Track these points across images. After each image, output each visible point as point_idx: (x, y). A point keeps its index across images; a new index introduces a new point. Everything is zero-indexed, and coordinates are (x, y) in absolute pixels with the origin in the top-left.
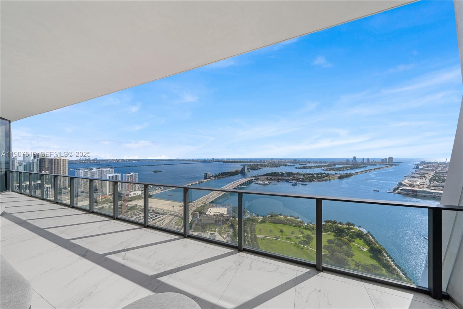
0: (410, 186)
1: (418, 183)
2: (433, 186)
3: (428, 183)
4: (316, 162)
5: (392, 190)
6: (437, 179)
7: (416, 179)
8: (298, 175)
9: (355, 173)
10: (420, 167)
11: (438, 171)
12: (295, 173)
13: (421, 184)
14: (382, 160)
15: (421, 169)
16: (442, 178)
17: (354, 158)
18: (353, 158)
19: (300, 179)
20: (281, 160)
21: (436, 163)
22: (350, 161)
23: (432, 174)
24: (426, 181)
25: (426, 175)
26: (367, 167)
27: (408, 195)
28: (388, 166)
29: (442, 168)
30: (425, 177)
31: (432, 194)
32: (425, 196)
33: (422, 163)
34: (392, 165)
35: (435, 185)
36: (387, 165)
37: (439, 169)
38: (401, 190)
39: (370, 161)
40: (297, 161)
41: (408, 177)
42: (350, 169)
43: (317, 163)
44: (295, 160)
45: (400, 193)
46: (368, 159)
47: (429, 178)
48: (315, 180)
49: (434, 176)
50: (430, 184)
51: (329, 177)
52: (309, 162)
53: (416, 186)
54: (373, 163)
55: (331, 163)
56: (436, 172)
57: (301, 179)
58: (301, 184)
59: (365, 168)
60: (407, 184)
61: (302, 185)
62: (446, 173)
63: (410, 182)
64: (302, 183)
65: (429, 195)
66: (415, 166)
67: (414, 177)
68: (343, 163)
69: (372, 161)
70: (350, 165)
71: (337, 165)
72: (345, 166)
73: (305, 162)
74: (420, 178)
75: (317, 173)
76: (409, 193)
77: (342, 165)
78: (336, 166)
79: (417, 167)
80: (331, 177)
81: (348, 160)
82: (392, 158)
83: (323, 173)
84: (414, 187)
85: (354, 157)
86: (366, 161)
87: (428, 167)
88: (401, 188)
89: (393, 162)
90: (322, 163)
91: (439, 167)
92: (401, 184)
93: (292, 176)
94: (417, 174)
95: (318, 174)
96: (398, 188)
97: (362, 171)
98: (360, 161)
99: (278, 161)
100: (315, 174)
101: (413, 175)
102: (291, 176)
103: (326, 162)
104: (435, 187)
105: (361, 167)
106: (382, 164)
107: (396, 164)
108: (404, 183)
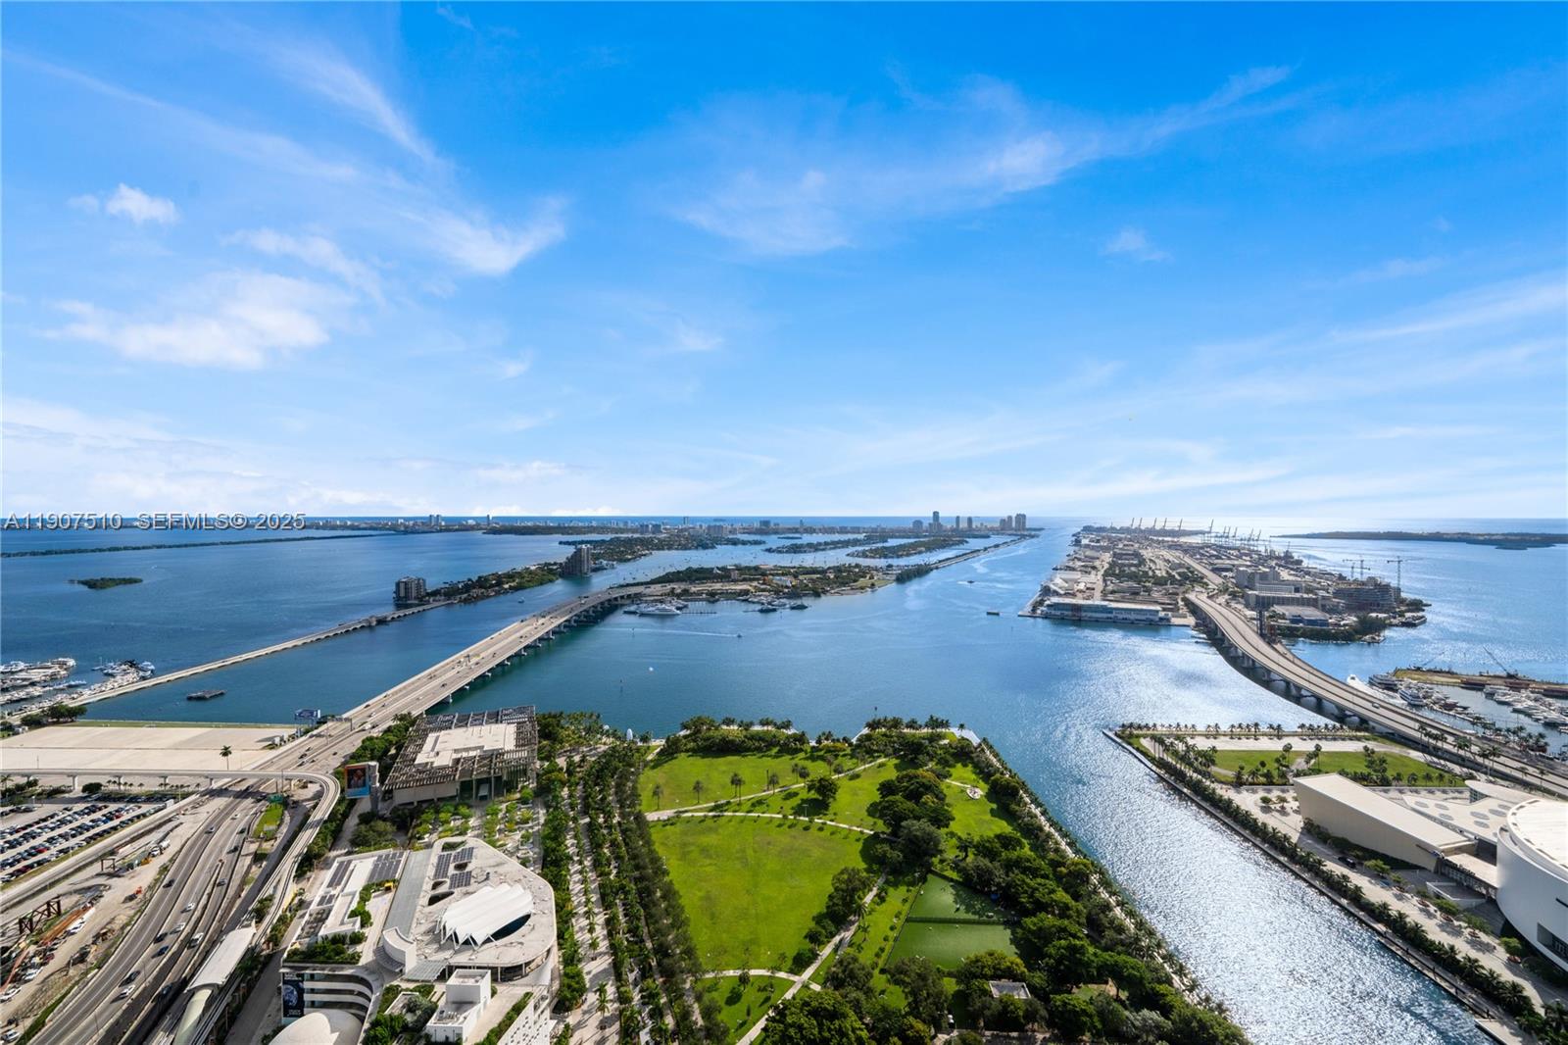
0: (1065, 594)
1: (1082, 586)
2: (1113, 592)
3: (1100, 586)
4: (831, 530)
5: (1028, 609)
6: (1117, 572)
7: (1076, 575)
8: (778, 575)
9: (940, 561)
10: (1085, 542)
11: (1118, 551)
12: (766, 570)
13: (1088, 589)
14: (1003, 521)
15: (1087, 546)
16: (1126, 568)
17: (936, 514)
18: (931, 515)
19: (786, 590)
20: (718, 524)
21: (1113, 529)
22: (926, 524)
23: (1107, 557)
24: (1096, 579)
25: (1097, 563)
26: (967, 542)
27: (1063, 619)
28: (1016, 538)
29: (1126, 543)
30: (1094, 568)
31: (1112, 613)
32: (1097, 621)
33: (1088, 529)
34: (1023, 537)
35: (1115, 588)
36: (1013, 538)
37: (1121, 546)
38: (1048, 606)
39: (974, 526)
40: (772, 525)
41: (1061, 569)
42: (926, 551)
43: (834, 533)
44: (765, 522)
45: (1046, 617)
46: (970, 520)
47: (1102, 572)
48: (832, 588)
49: (1112, 565)
50: (1106, 585)
51: (870, 578)
52: (811, 531)
53: (1078, 593)
54: (980, 530)
55: (874, 530)
56: (1115, 555)
57: (787, 587)
58: (788, 606)
59: (961, 546)
60: (1060, 588)
61: (793, 608)
62: (1132, 555)
63: (1067, 582)
64: (793, 602)
65: (1105, 615)
66: (1074, 538)
67: (1073, 569)
68: (904, 532)
69: (979, 526)
70: (925, 536)
71: (892, 537)
72: (912, 540)
73: (796, 529)
74: (1086, 570)
75: (836, 565)
76: (1066, 613)
77: (903, 537)
78: (886, 541)
79: (1077, 542)
80: (875, 578)
81: (918, 523)
82: (1024, 516)
83: (853, 565)
84: (1074, 595)
85: (934, 513)
86: (963, 525)
87: (1098, 541)
88: (1048, 602)
89: (1027, 527)
90: (847, 533)
91: (1120, 540)
92: (1047, 591)
93: (758, 579)
94: (1079, 560)
95: (838, 570)
96: (1041, 603)
97: (957, 557)
98: (949, 526)
99: (709, 528)
100: (829, 568)
101: (1071, 564)
102: (754, 580)
103: (858, 528)
104: (1117, 595)
105: (953, 545)
106: (1003, 534)
107: (1033, 533)
108: (1053, 587)
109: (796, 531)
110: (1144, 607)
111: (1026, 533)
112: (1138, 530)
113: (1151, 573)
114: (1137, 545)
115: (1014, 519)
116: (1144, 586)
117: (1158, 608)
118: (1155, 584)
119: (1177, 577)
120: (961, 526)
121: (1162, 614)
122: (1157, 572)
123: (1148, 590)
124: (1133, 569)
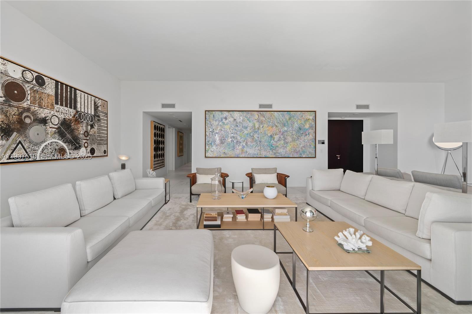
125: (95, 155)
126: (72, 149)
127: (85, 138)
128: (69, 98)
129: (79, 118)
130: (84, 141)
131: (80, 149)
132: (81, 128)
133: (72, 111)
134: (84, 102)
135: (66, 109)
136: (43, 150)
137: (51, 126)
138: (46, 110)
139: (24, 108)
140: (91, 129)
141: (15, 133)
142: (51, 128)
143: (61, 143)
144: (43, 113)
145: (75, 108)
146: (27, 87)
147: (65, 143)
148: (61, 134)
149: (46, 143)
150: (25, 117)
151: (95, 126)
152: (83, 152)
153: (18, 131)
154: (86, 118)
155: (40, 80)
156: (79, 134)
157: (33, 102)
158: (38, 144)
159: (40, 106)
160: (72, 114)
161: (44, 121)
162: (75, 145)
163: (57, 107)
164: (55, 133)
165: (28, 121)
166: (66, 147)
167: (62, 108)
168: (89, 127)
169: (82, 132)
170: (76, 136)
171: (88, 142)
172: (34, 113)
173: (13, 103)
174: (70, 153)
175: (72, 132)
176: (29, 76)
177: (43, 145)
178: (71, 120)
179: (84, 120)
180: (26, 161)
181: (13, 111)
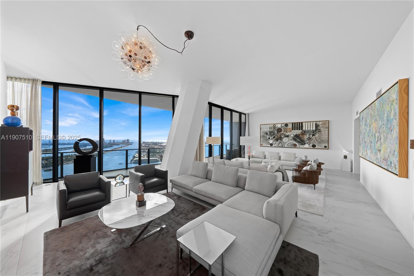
5: (130, 162)
14: (123, 141)
21: (149, 142)
26: (113, 146)
28: (127, 145)
34: (129, 145)
37: (150, 146)
39: (115, 142)
45: (134, 163)
54: (117, 143)
59: (111, 147)
69: (117, 142)
78: (86, 147)
82: (129, 140)
86: (112, 142)
87: (146, 145)
89: (129, 142)
90: (71, 145)
91: (150, 144)
92: (134, 157)
96: (133, 160)
98: (108, 142)
105: (109, 147)
106: (123, 144)
107: (131, 144)
108: (136, 156)
109: (47, 144)
110: (155, 158)
111: (129, 144)
112: (154, 142)
113: (156, 151)
114: (153, 146)
115: (126, 141)
116: (155, 154)
117: (157, 158)
118: (157, 154)
119: (161, 152)
120: (111, 142)
121: (158, 159)
122: (157, 151)
123: (156, 155)
124: (153, 151)
125: (316, 148)
126: (300, 145)
127: (308, 140)
128: (298, 127)
129: (304, 133)
130: (308, 142)
131: (305, 145)
132: (305, 136)
133: (300, 131)
134: (308, 126)
135: (297, 131)
136: (287, 144)
137: (290, 137)
138: (288, 133)
139: (282, 134)
140: (312, 136)
141: (279, 140)
142: (290, 138)
143: (295, 142)
144: (287, 134)
145: (302, 129)
146: (282, 128)
147: (297, 142)
148: (294, 139)
149: (289, 142)
150: (282, 136)
151: (316, 134)
152: (307, 146)
153: (280, 140)
154: (309, 132)
155: (286, 125)
156: (305, 139)
157: (284, 132)
158: (286, 143)
159: (286, 132)
160: (300, 132)
161: (288, 136)
162: (301, 143)
163: (292, 131)
164: (292, 139)
165: (283, 137)
166: (297, 144)
167: (295, 131)
168: (311, 136)
169: (306, 138)
170: (302, 140)
171: (310, 142)
172: (284, 135)
173: (279, 133)
174: (299, 146)
175: (300, 138)
176: (283, 125)
177: (287, 143)
178: (299, 134)
179: (308, 133)
180: (282, 147)
181: (279, 135)
